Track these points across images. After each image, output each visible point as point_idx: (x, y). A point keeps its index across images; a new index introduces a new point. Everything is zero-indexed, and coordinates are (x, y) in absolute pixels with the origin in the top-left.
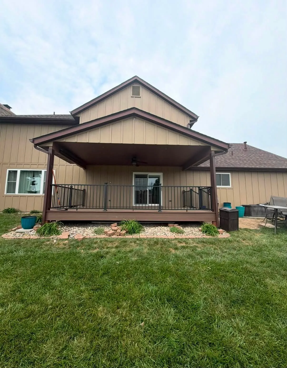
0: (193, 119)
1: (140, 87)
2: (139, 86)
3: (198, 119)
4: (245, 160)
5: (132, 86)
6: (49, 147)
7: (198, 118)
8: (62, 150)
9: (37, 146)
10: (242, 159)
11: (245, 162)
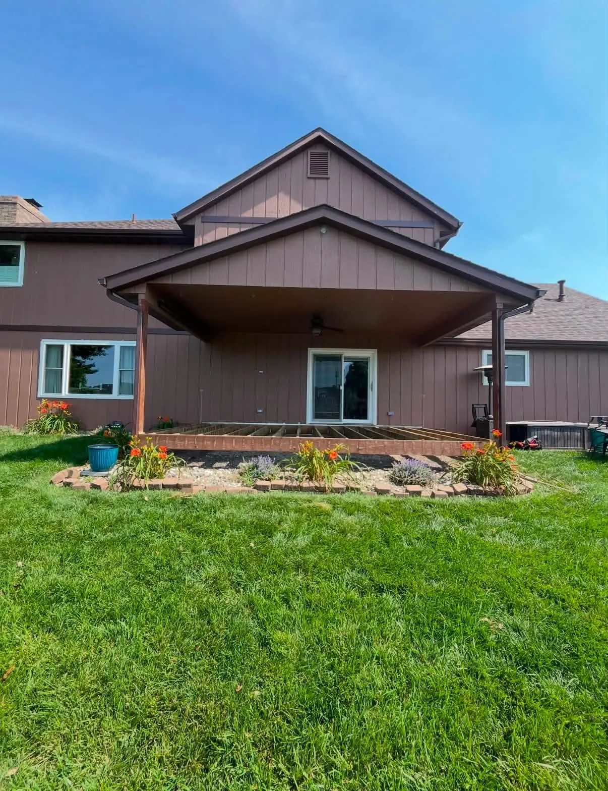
0: (449, 228)
1: (329, 155)
2: (326, 152)
3: (459, 229)
4: (561, 322)
5: (309, 152)
6: (139, 295)
7: (459, 226)
8: (163, 301)
9: (114, 294)
10: (553, 321)
11: (561, 327)
